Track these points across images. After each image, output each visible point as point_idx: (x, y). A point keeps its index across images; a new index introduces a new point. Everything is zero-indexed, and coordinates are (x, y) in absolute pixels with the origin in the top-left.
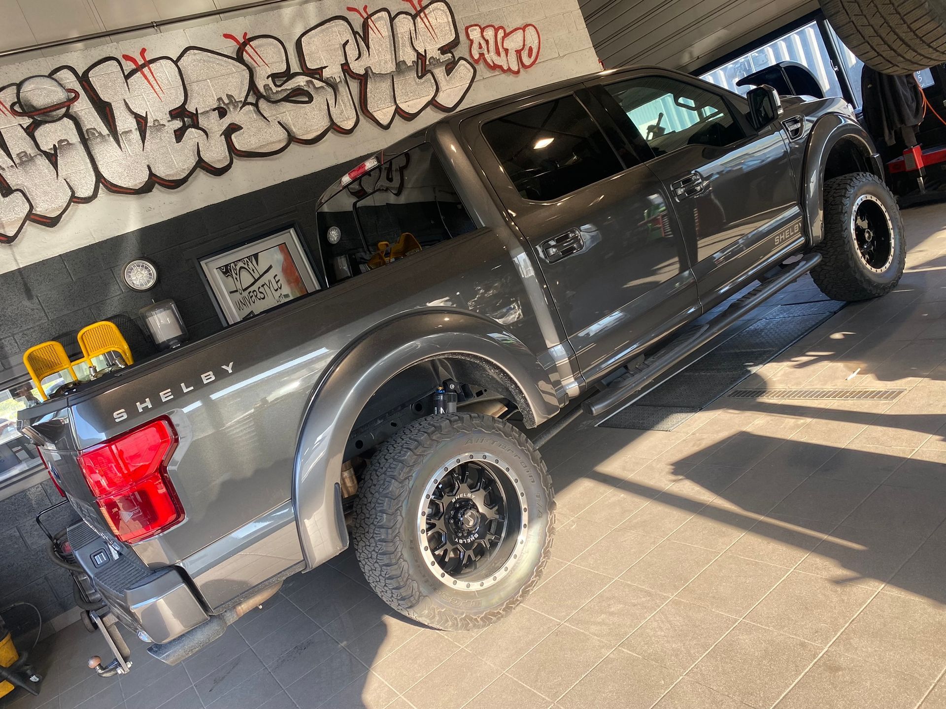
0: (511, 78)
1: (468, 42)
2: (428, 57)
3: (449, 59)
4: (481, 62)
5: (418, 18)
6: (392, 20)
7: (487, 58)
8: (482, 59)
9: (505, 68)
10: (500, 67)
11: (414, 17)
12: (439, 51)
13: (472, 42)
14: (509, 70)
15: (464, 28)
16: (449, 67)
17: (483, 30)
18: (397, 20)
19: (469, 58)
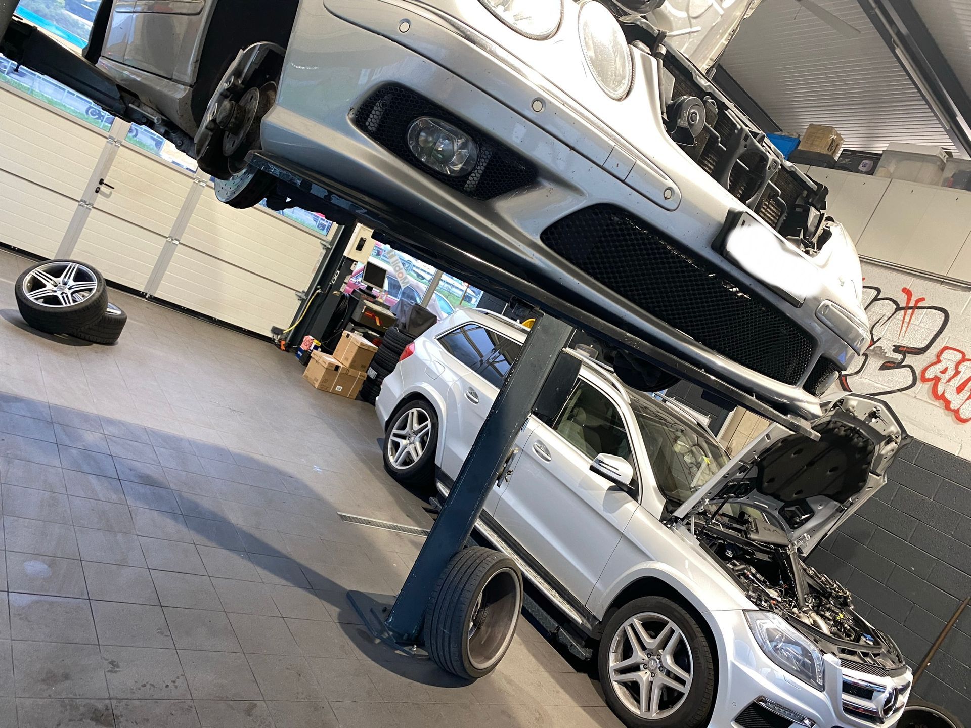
0: (949, 419)
1: (934, 359)
2: (877, 344)
3: (897, 359)
4: (931, 384)
5: (902, 312)
6: (876, 299)
7: (940, 384)
8: (934, 381)
9: (952, 406)
10: (947, 404)
11: (898, 309)
12: (893, 348)
13: (939, 361)
14: (956, 412)
15: (943, 346)
16: (889, 364)
17: (964, 359)
18: (880, 302)
19: (918, 372)
